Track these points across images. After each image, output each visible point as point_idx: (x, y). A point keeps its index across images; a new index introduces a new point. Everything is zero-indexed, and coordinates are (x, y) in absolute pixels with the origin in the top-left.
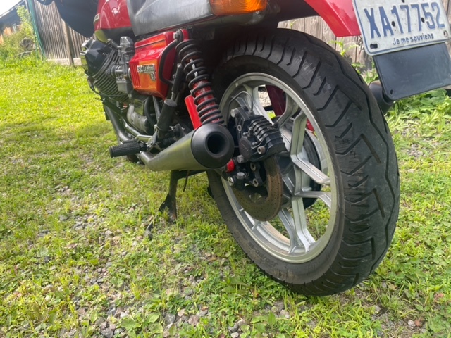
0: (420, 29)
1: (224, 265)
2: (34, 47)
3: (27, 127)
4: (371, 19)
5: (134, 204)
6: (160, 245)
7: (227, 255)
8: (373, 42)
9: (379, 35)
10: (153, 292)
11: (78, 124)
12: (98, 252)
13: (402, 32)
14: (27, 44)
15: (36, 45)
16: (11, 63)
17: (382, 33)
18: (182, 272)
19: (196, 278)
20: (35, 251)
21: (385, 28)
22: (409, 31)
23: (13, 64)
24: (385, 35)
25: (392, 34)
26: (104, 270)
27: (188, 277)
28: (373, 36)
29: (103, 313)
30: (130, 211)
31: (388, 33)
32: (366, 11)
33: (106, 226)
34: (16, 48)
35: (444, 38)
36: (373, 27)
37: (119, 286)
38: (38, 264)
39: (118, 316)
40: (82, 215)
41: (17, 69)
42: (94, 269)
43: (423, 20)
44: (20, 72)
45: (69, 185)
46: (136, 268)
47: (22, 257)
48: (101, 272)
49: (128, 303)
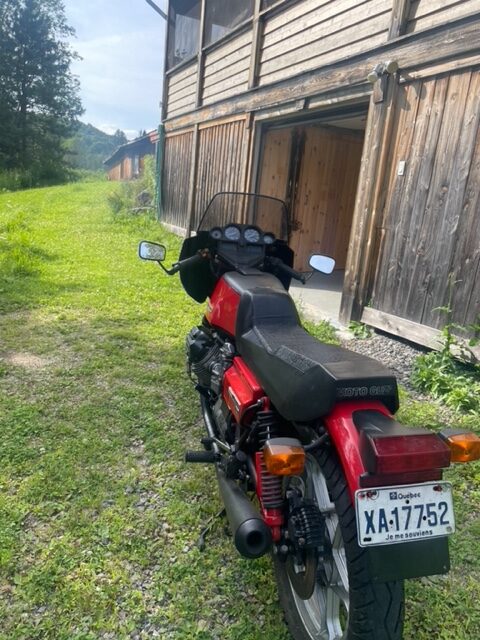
0: (419, 526)
1: (261, 613)
2: (152, 203)
3: (121, 330)
4: (370, 519)
5: (199, 494)
6: (209, 561)
7: (269, 602)
8: (367, 536)
9: (374, 531)
10: (187, 619)
11: (173, 340)
12: (151, 549)
13: (398, 529)
14: (145, 198)
15: (154, 202)
16: (123, 219)
17: (377, 529)
18: (219, 605)
19: (230, 617)
20: (97, 526)
21: (381, 526)
22: (406, 528)
23: (125, 220)
24: (380, 531)
25: (387, 530)
26: (151, 573)
27: (223, 613)
28: (367, 532)
29: (139, 625)
30: (193, 502)
31: (384, 529)
32: (366, 513)
33: (166, 514)
34: (133, 200)
35: (446, 533)
36: (370, 525)
37: (159, 600)
38: (97, 543)
39: (151, 633)
40: (147, 491)
41: (128, 227)
42: (143, 570)
43: (425, 518)
44: (130, 232)
45: (144, 439)
46: (179, 584)
47: (86, 530)
48: (148, 575)
49: (162, 623)
